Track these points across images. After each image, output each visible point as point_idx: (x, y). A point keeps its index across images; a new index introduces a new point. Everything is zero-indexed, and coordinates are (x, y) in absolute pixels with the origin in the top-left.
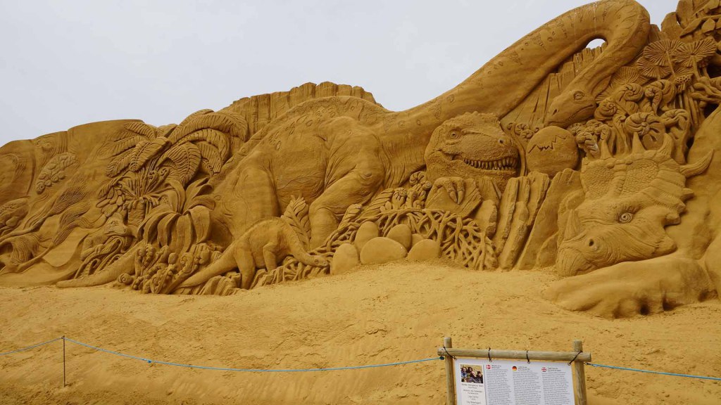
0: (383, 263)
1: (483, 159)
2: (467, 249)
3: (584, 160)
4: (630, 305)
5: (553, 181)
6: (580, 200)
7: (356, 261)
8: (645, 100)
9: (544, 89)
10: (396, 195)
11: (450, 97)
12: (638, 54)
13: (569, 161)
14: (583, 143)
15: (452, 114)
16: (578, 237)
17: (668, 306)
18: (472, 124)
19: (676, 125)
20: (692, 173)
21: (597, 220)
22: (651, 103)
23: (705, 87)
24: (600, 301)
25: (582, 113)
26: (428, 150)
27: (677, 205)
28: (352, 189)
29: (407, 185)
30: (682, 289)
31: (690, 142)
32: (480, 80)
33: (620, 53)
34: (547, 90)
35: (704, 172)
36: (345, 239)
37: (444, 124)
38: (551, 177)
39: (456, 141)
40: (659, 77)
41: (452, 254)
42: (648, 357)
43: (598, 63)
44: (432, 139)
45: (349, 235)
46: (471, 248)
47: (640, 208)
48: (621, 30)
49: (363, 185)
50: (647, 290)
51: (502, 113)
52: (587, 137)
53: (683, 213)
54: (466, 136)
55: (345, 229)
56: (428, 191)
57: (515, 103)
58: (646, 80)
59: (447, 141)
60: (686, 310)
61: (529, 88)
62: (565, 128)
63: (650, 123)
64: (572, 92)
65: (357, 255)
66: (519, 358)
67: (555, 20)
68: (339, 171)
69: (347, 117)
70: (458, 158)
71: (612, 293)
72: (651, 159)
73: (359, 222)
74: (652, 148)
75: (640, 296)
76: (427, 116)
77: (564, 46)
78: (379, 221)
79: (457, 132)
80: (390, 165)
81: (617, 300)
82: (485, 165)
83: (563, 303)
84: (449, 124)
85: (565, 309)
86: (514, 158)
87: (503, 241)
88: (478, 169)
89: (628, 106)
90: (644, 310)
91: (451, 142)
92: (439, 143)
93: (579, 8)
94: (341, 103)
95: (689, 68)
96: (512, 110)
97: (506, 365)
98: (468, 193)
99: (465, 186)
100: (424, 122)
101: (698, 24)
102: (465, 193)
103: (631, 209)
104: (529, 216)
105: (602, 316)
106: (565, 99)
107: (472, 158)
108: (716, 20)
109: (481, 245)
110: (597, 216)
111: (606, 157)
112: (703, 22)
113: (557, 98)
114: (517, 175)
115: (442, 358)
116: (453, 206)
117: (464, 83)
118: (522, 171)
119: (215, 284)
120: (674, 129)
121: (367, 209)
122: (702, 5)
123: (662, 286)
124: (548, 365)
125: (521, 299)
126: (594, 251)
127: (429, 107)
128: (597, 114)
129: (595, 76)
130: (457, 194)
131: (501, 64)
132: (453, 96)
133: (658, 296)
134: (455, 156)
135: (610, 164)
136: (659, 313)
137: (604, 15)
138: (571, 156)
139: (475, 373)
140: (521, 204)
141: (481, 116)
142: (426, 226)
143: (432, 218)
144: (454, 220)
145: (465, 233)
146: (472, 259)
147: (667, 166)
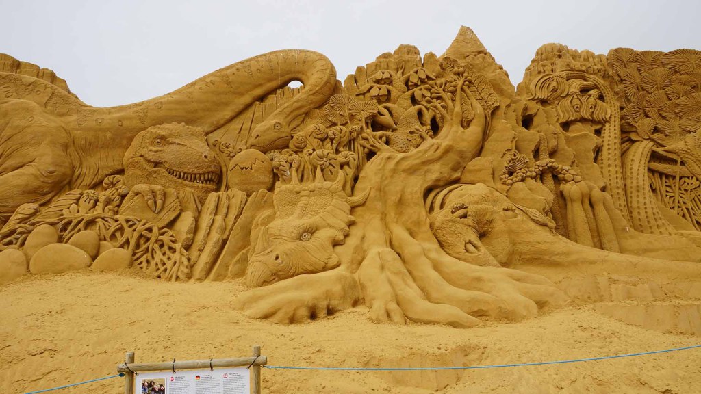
0: (60, 272)
1: (186, 171)
2: (161, 260)
3: (278, 184)
4: (304, 312)
5: (250, 199)
6: (271, 218)
7: (23, 269)
8: (328, 140)
9: (249, 114)
10: (85, 198)
11: (158, 104)
12: (325, 102)
13: (265, 183)
14: (278, 168)
15: (158, 122)
16: (267, 252)
17: (330, 312)
18: (179, 135)
19: (348, 164)
20: (355, 204)
21: (283, 238)
22: (332, 143)
23: (369, 138)
24: (279, 309)
25: (279, 142)
26: (128, 154)
27: (343, 228)
28: (27, 185)
29: (100, 188)
30: (341, 297)
31: (356, 179)
32: (191, 93)
33: (312, 97)
34: (252, 116)
35: (363, 204)
36: (10, 243)
37: (148, 129)
38: (248, 196)
39: (160, 149)
40: (339, 123)
41: (144, 265)
42: (312, 356)
43: (295, 102)
44: (134, 143)
45: (17, 239)
46: (165, 259)
47: (317, 229)
48: (315, 78)
49: (43, 182)
50: (316, 299)
51: (210, 129)
52: (282, 163)
53: (347, 236)
54: (171, 146)
55: (13, 232)
56: (123, 196)
57: (222, 122)
58: (329, 124)
59: (151, 148)
60: (343, 314)
61: (237, 110)
62: (265, 153)
63: (330, 160)
64: (274, 122)
65: (25, 263)
66: (203, 367)
67: (265, 55)
68: (11, 162)
69: (29, 101)
70: (160, 167)
71: (290, 302)
72: (328, 189)
73: (33, 224)
74: (329, 180)
75: (311, 304)
76: (131, 119)
77: (270, 80)
78: (60, 226)
79: (162, 139)
80: (81, 164)
81: (294, 307)
82: (187, 178)
83: (249, 312)
84: (154, 131)
85: (249, 317)
86: (217, 174)
87: (199, 253)
88: (180, 180)
89: (316, 143)
90: (313, 316)
91: (154, 149)
92: (142, 148)
93: (285, 51)
94: (22, 84)
95: (360, 120)
96: (219, 128)
97: (190, 376)
98: (167, 203)
99: (165, 195)
100: (126, 123)
101: (368, 88)
102: (164, 203)
103: (310, 229)
104: (225, 229)
105: (280, 322)
106: (266, 127)
107: (175, 168)
108: (380, 89)
109: (176, 256)
110: (283, 234)
111: (294, 185)
112: (371, 87)
113: (260, 125)
114: (218, 190)
115: (122, 375)
116: (150, 215)
117: (174, 93)
118: (223, 187)
120: (346, 167)
121: (45, 210)
122: (371, 75)
123: (328, 295)
124: (229, 371)
125: (210, 309)
126: (279, 264)
127: (134, 109)
128: (291, 145)
129: (292, 112)
130: (155, 202)
131: (213, 83)
132: (161, 103)
133: (324, 304)
134: (157, 164)
135: (297, 189)
136: (324, 318)
137: (304, 62)
138: (268, 179)
139: (156, 387)
140: (219, 218)
141: (188, 128)
142: (118, 234)
143: (125, 226)
144: (150, 230)
145: (161, 243)
146: (166, 270)
147: (339, 196)
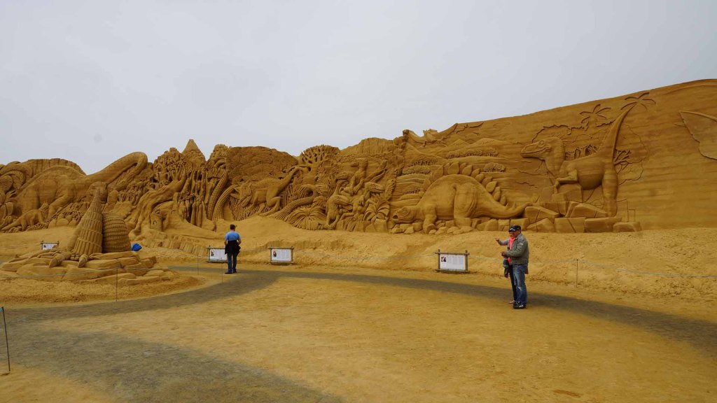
0: (61, 226)
3: (117, 202)
7: (55, 225)
11: (97, 175)
15: (95, 181)
18: (99, 186)
25: (123, 188)
26: (87, 191)
28: (61, 202)
32: (105, 171)
34: (120, 178)
36: (54, 218)
44: (89, 188)
49: (65, 201)
51: (108, 183)
55: (56, 215)
57: (111, 181)
61: (117, 176)
68: (60, 195)
69: (66, 175)
73: (60, 213)
74: (130, 201)
78: (65, 214)
80: (76, 195)
93: (135, 153)
94: (66, 169)
95: (149, 179)
96: (110, 183)
108: (160, 166)
119: (13, 230)
121: (64, 209)
127: (90, 177)
129: (129, 177)
138: (115, 200)
141: (102, 183)
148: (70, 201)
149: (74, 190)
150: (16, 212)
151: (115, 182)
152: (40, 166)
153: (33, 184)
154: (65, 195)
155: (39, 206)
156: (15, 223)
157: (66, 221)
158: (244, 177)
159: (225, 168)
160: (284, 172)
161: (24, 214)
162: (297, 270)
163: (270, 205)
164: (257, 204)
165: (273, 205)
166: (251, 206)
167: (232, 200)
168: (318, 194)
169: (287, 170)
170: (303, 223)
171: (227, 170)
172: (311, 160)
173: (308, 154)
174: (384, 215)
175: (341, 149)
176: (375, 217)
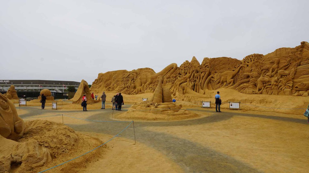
11: (160, 73)
20: (172, 85)
28: (148, 84)
32: (162, 71)
37: (158, 76)
40: (175, 74)
55: (147, 88)
61: (166, 73)
65: (147, 91)
67: (171, 64)
74: (171, 83)
77: (170, 68)
80: (153, 81)
94: (150, 71)
95: (178, 73)
96: (164, 75)
108: (182, 68)
119: (134, 94)
121: (149, 86)
128: (170, 78)
129: (171, 73)
137: (174, 65)
138: (166, 82)
141: (161, 76)
148: (151, 83)
149: (152, 79)
150: (135, 88)
151: (166, 75)
152: (141, 71)
153: (139, 77)
154: (149, 81)
155: (141, 85)
156: (134, 92)
157: (150, 91)
158: (217, 71)
159: (208, 67)
160: (235, 68)
161: (137, 88)
162: (242, 112)
163: (228, 83)
164: (223, 83)
165: (230, 83)
166: (220, 83)
167: (211, 81)
168: (252, 77)
169: (237, 67)
170: (245, 91)
171: (209, 68)
172: (248, 61)
173: (247, 58)
174: (290, 87)
175: (264, 55)
176: (284, 87)
